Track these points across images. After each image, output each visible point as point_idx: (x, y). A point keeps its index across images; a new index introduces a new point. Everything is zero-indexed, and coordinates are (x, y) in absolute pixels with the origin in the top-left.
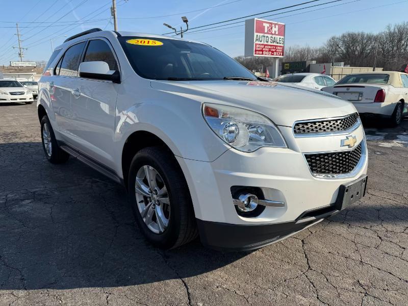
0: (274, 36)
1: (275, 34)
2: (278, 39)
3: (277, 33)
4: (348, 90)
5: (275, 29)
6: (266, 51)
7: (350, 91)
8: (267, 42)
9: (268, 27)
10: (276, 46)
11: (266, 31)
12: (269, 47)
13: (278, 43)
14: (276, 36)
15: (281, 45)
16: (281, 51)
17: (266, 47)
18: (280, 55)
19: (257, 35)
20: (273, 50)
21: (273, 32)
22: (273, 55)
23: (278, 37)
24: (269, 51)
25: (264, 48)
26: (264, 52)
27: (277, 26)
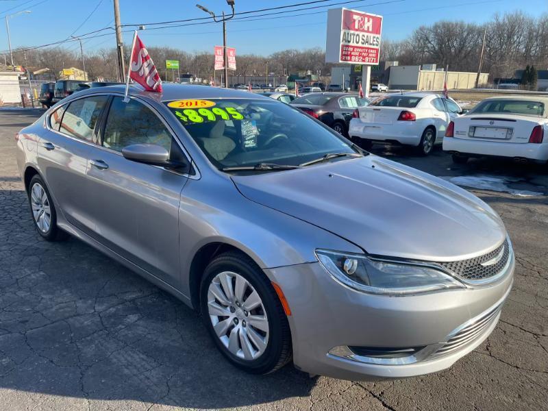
0: (366, 34)
1: (368, 31)
2: (372, 38)
3: (371, 30)
4: (491, 123)
5: (369, 24)
6: (355, 56)
7: (494, 125)
8: (357, 43)
9: (359, 21)
10: (368, 48)
11: (356, 27)
12: (360, 50)
13: (371, 44)
14: (369, 34)
15: (375, 47)
16: (374, 55)
17: (356, 49)
18: (373, 62)
19: (345, 33)
20: (365, 54)
21: (366, 29)
22: (364, 61)
23: (372, 35)
24: (360, 56)
25: (353, 51)
26: (353, 58)
27: (371, 20)
